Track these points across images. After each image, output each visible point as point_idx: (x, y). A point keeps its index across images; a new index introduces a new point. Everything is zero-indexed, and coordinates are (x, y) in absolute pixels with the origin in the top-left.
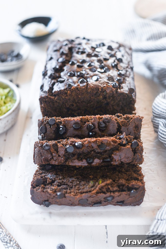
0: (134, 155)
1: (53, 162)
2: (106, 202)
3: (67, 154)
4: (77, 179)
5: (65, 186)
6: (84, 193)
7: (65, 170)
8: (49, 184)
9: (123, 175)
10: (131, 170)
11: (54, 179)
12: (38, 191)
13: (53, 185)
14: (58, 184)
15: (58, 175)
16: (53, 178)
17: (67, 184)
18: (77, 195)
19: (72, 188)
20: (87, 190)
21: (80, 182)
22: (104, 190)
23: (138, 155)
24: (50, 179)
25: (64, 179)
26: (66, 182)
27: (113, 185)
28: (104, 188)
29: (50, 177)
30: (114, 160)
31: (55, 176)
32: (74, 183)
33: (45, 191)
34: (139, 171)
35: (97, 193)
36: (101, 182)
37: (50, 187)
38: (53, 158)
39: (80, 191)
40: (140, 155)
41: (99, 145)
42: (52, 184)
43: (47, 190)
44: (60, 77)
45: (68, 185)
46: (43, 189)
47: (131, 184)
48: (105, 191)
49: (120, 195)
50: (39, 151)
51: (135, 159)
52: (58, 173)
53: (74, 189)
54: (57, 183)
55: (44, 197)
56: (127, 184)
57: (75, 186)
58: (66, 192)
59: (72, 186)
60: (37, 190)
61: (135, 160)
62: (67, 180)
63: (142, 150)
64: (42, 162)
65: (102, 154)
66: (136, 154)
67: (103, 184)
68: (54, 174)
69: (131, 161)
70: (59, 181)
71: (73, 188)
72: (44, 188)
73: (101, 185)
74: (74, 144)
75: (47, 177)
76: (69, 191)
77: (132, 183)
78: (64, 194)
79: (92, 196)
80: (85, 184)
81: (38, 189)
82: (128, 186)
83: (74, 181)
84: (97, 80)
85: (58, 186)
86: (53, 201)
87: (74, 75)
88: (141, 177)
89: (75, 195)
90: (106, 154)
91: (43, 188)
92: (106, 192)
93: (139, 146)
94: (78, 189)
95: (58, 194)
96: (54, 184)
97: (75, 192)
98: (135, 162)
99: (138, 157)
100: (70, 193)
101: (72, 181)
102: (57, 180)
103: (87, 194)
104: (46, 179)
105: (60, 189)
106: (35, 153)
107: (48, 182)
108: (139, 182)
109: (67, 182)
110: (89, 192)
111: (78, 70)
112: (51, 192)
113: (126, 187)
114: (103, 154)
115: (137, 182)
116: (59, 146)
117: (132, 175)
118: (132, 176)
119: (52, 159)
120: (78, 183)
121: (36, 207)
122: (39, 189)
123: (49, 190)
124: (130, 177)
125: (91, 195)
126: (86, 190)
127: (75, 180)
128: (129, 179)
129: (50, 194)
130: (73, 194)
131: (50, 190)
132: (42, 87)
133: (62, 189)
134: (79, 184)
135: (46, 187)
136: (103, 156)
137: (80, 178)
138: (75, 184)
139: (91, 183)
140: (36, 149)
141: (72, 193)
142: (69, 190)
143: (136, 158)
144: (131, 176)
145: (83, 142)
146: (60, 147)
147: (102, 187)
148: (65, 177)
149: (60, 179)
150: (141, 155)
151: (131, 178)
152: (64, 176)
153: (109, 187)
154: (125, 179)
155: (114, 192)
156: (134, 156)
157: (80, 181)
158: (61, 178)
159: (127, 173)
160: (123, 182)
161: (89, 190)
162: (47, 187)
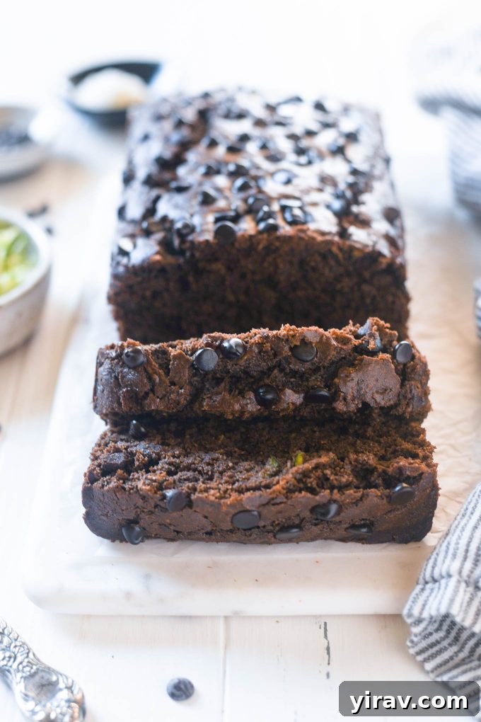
0: (402, 385)
1: (155, 404)
2: (316, 525)
3: (195, 378)
4: (227, 457)
5: (190, 474)
6: (248, 490)
7: (190, 435)
8: (141, 470)
9: (369, 446)
10: (394, 434)
11: (157, 454)
12: (106, 488)
13: (154, 471)
14: (169, 468)
15: (168, 445)
16: (153, 452)
17: (195, 470)
18: (227, 495)
19: (211, 478)
20: (257, 483)
21: (237, 464)
22: (311, 483)
23: (413, 385)
24: (144, 456)
25: (186, 455)
26: (194, 464)
27: (338, 468)
28: (310, 477)
29: (142, 450)
30: (342, 394)
31: (158, 449)
32: (219, 467)
33: (127, 486)
34: (418, 437)
35: (290, 491)
36: (300, 459)
37: (144, 477)
38: (152, 390)
39: (237, 484)
40: (419, 386)
41: (296, 346)
42: (151, 468)
43: (134, 483)
44: (175, 178)
45: (200, 472)
46: (121, 481)
47: (396, 464)
48: (314, 485)
49: (361, 499)
50: (111, 371)
51: (405, 397)
52: (167, 441)
53: (218, 482)
54: (167, 466)
55: (124, 508)
56: (380, 468)
57: (221, 473)
58: (195, 489)
59: (212, 472)
60: (103, 486)
61: (404, 402)
62: (195, 459)
63: (426, 374)
64: (120, 404)
65: (304, 378)
66: (407, 382)
67: (308, 465)
68: (156, 442)
69: (392, 402)
70: (172, 459)
71: (215, 480)
72: (125, 480)
73: (301, 467)
74: (217, 343)
75: (134, 449)
76: (200, 485)
77: (398, 463)
78: (188, 495)
79: (273, 499)
80: (252, 469)
81: (106, 483)
82: (384, 471)
83: (217, 459)
84: (288, 182)
85: (170, 473)
86: (152, 523)
87: (218, 172)
88: (424, 450)
89: (221, 498)
90: (316, 378)
91: (122, 479)
92: (318, 490)
93: (416, 361)
94: (231, 480)
95: (169, 493)
96: (155, 468)
97: (220, 489)
98: (406, 408)
99: (413, 391)
100: (206, 490)
101: (213, 459)
102: (165, 458)
103: (258, 493)
104: (133, 454)
105: (174, 481)
106: (99, 380)
107: (137, 463)
108: (417, 461)
109: (196, 462)
110: (262, 489)
111: (231, 157)
112: (148, 488)
113: (379, 476)
114: (307, 378)
115: (412, 461)
116: (172, 354)
117: (396, 445)
118: (398, 448)
119: (151, 395)
120: (230, 464)
121: (100, 547)
122: (108, 483)
123: (140, 485)
124: (391, 450)
125: (271, 496)
126: (256, 481)
127: (221, 456)
128: (389, 455)
129: (143, 498)
130: (213, 495)
131: (144, 484)
132: (121, 212)
133: (180, 480)
134: (233, 468)
135: (131, 477)
136: (306, 383)
137: (236, 455)
138: (220, 469)
139: (271, 465)
140: (101, 369)
141: (212, 492)
142: (203, 483)
143: (409, 396)
144: (393, 447)
145: (246, 339)
146: (174, 356)
147: (305, 474)
148: (189, 450)
149: (174, 457)
150: (422, 387)
151: (392, 453)
152: (186, 451)
153: (328, 472)
154: (375, 455)
155: (342, 488)
156: (401, 388)
157: (236, 461)
158: (177, 452)
159: (382, 440)
160: (369, 459)
161: (263, 484)
162: (133, 475)
